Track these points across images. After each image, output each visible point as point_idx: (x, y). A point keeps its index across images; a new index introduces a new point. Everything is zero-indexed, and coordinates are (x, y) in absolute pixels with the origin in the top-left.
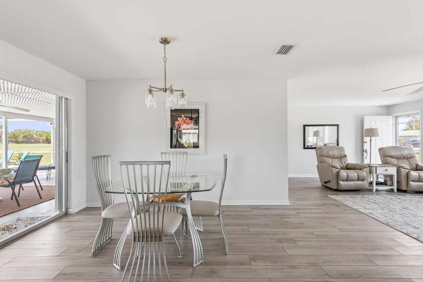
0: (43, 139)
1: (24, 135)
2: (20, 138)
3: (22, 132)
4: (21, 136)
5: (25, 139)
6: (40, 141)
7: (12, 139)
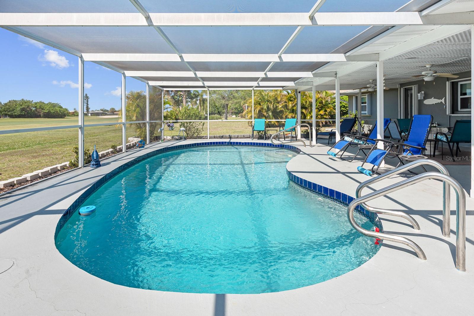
0: (44, 112)
1: (22, 107)
2: (17, 111)
3: (19, 104)
4: (19, 109)
5: (24, 112)
6: (40, 115)
7: (7, 112)
